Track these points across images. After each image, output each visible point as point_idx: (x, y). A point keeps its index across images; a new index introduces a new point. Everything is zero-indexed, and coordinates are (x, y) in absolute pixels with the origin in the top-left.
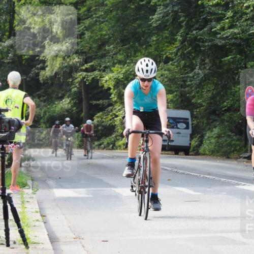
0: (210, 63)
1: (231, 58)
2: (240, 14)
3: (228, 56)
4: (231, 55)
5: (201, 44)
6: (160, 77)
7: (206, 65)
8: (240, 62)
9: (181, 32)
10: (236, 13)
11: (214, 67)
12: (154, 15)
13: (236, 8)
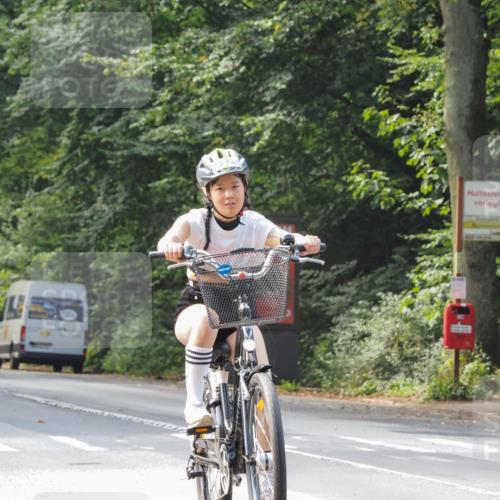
0: (126, 190)
1: (168, 182)
2: (185, 96)
3: (160, 179)
4: (167, 177)
5: (107, 152)
6: (25, 218)
7: (117, 195)
8: (185, 190)
9: (68, 130)
10: (177, 93)
11: (135, 199)
12: (15, 94)
13: (177, 85)
